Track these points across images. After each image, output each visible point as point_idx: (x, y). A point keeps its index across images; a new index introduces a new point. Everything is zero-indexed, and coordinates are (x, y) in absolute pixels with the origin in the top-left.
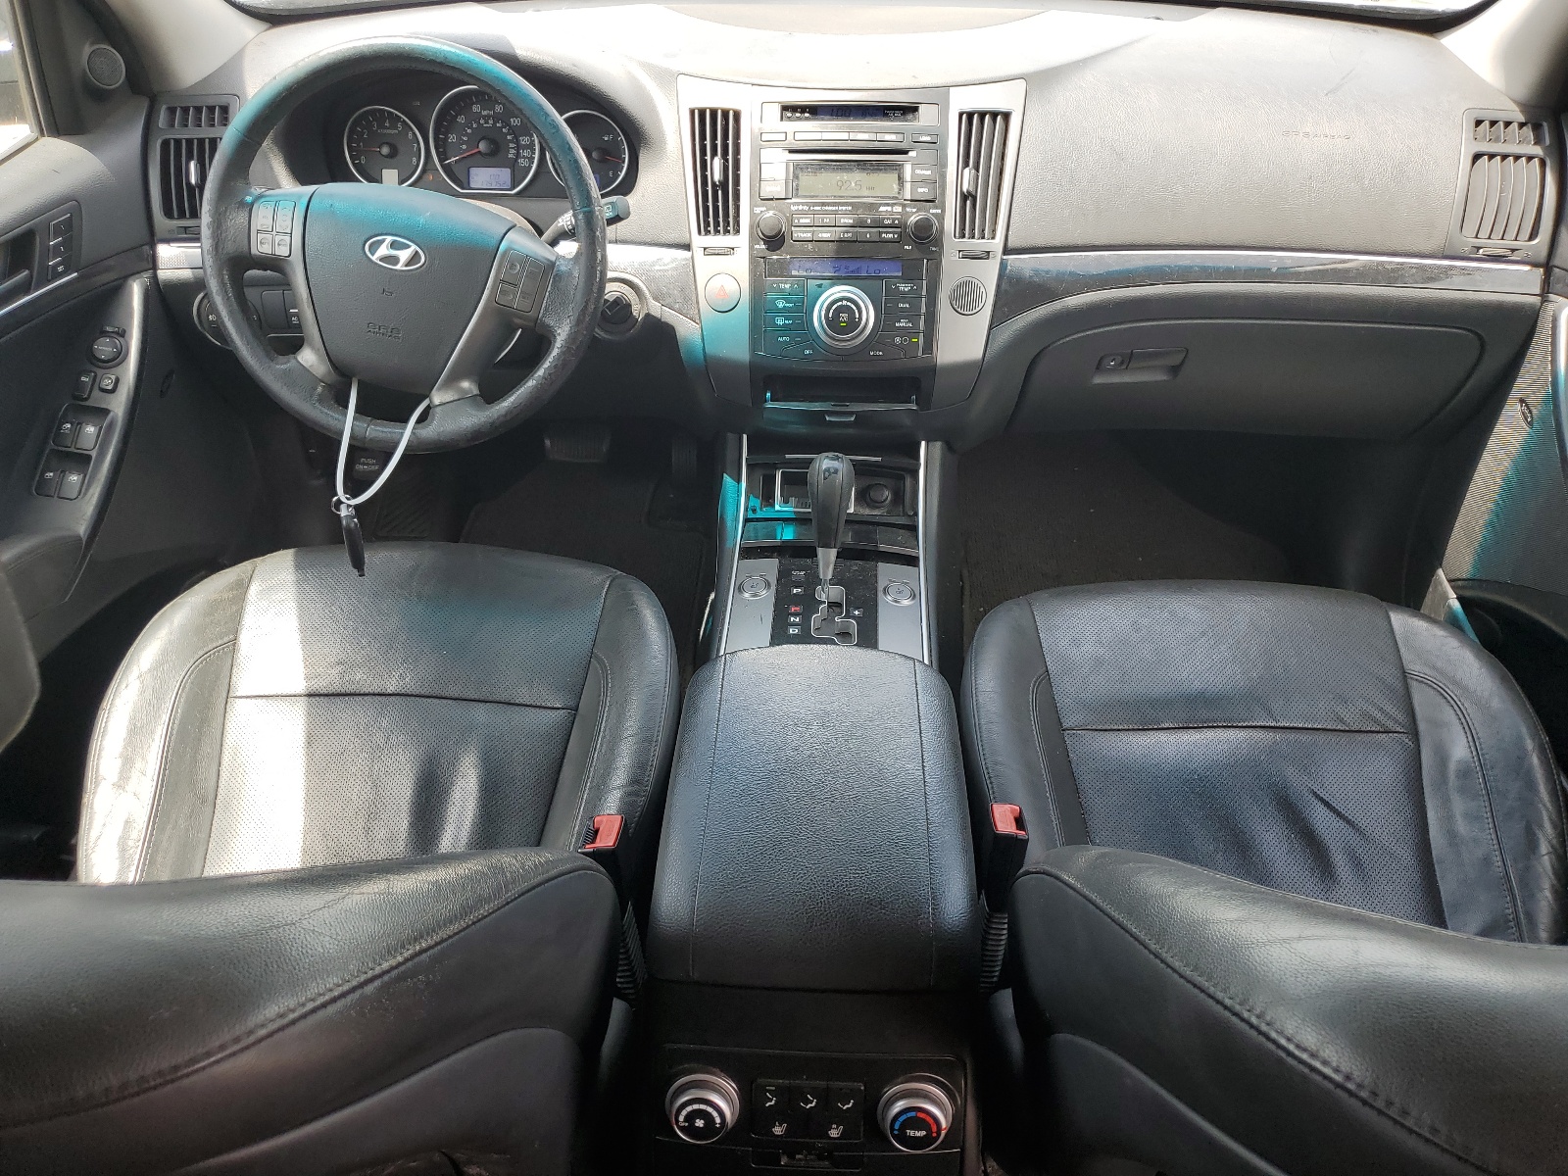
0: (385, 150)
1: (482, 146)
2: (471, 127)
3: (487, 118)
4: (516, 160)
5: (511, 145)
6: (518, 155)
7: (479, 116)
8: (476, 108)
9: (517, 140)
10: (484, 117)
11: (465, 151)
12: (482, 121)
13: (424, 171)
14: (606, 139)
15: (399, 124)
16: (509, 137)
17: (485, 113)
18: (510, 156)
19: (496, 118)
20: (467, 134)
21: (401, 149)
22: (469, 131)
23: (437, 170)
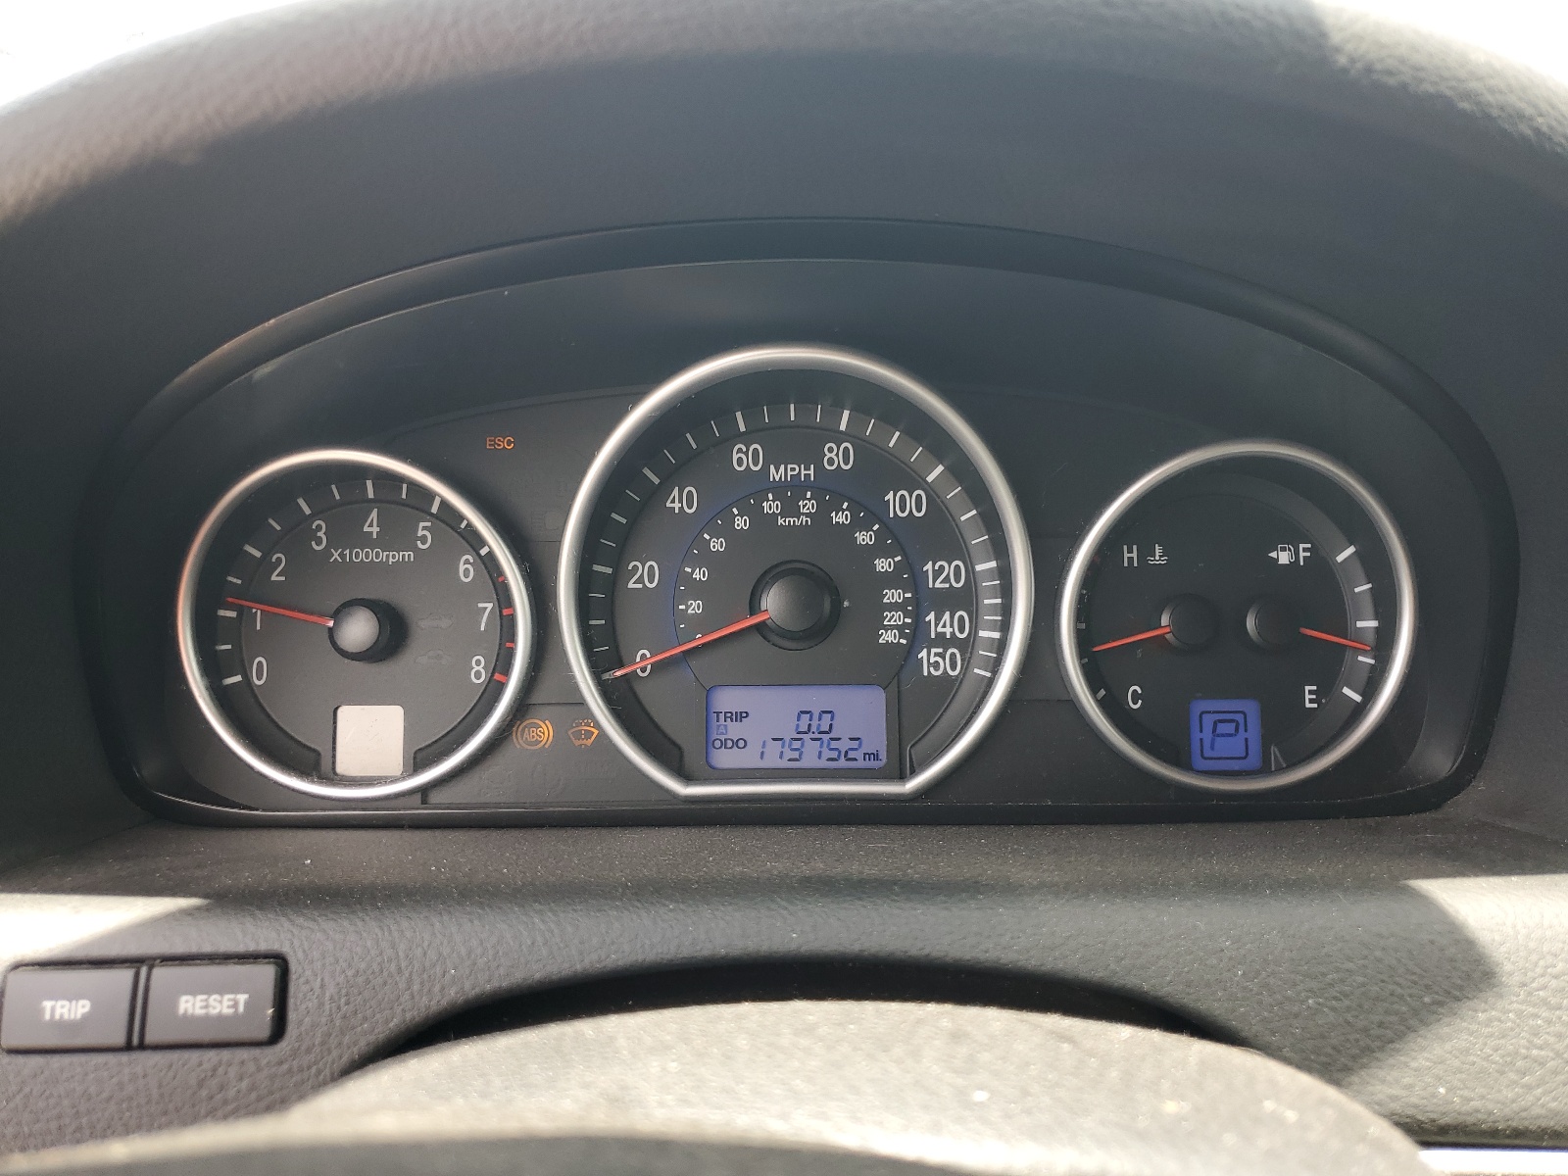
0: (359, 630)
1: (773, 603)
2: (727, 531)
3: (790, 491)
4: (910, 651)
5: (892, 596)
6: (917, 634)
7: (759, 485)
8: (744, 458)
9: (913, 575)
10: (779, 489)
11: (701, 623)
12: (771, 506)
13: (521, 709)
14: (1284, 558)
15: (423, 529)
16: (883, 565)
17: (776, 474)
18: (888, 637)
19: (830, 489)
20: (707, 558)
21: (425, 625)
22: (717, 545)
23: (582, 703)
